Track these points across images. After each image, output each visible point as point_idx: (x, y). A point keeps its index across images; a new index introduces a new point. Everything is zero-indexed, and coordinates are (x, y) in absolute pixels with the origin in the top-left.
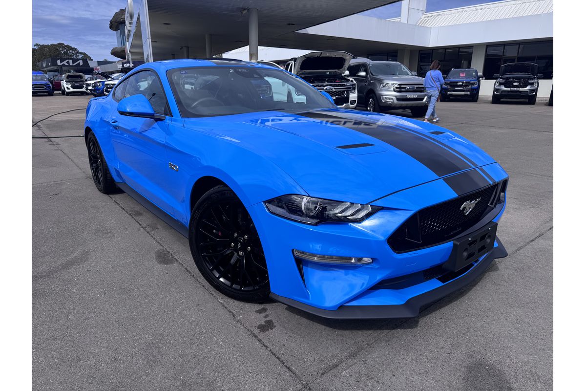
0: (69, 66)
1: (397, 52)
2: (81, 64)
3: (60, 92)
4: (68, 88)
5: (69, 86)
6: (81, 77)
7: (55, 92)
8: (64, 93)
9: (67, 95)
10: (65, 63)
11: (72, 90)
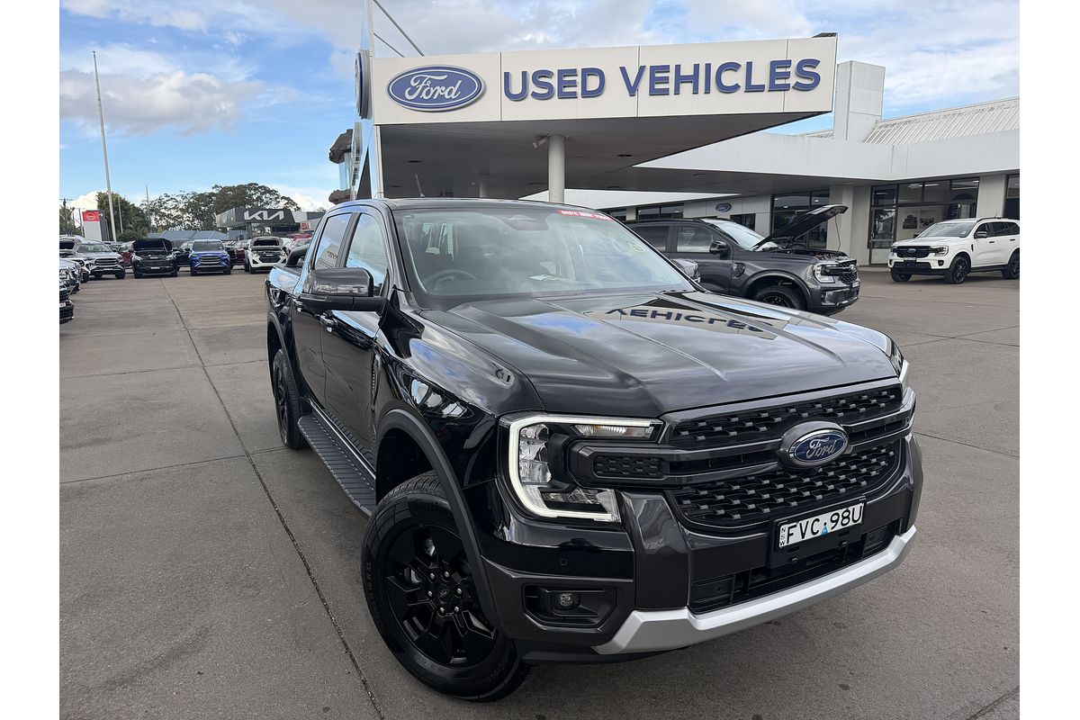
0: (263, 221)
1: (829, 190)
2: (282, 217)
3: (243, 267)
4: (255, 262)
5: (257, 258)
6: (275, 242)
7: (235, 267)
8: (249, 270)
9: (252, 273)
10: (256, 216)
11: (261, 264)
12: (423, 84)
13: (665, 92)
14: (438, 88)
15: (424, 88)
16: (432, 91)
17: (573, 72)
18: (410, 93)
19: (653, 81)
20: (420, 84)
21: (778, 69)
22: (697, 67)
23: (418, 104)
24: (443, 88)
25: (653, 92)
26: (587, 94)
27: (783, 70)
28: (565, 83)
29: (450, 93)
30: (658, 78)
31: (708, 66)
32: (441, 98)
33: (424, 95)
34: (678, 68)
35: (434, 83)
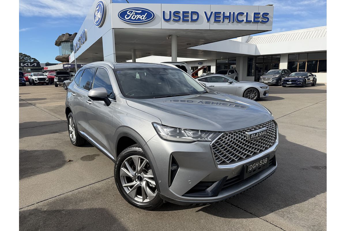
0: (28, 66)
1: (236, 58)
2: (36, 65)
10: (25, 65)
12: (132, 14)
13: (219, 21)
14: (138, 15)
15: (132, 15)
16: (136, 17)
17: (188, 12)
18: (127, 17)
19: (216, 17)
20: (131, 13)
21: (256, 15)
22: (230, 13)
23: (130, 22)
24: (140, 16)
25: (216, 21)
26: (193, 20)
27: (257, 16)
28: (185, 17)
29: (142, 18)
30: (217, 17)
31: (234, 13)
32: (139, 19)
33: (132, 18)
34: (224, 13)
35: (136, 14)
